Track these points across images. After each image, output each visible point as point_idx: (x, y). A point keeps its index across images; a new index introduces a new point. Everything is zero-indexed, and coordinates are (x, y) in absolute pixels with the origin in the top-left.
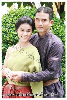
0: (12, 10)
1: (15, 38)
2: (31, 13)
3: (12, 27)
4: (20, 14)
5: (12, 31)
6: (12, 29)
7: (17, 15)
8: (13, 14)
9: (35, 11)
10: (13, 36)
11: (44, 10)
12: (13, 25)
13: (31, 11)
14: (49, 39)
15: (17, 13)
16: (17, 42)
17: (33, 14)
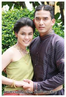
0: (3, 11)
1: (8, 41)
2: (23, 14)
3: (4, 29)
4: (12, 16)
5: (4, 34)
6: (4, 32)
7: (9, 17)
8: (4, 16)
9: (28, 12)
10: (5, 40)
11: (44, 8)
12: (4, 27)
13: (24, 12)
14: (51, 39)
15: (9, 15)
16: (10, 45)
17: (26, 15)
